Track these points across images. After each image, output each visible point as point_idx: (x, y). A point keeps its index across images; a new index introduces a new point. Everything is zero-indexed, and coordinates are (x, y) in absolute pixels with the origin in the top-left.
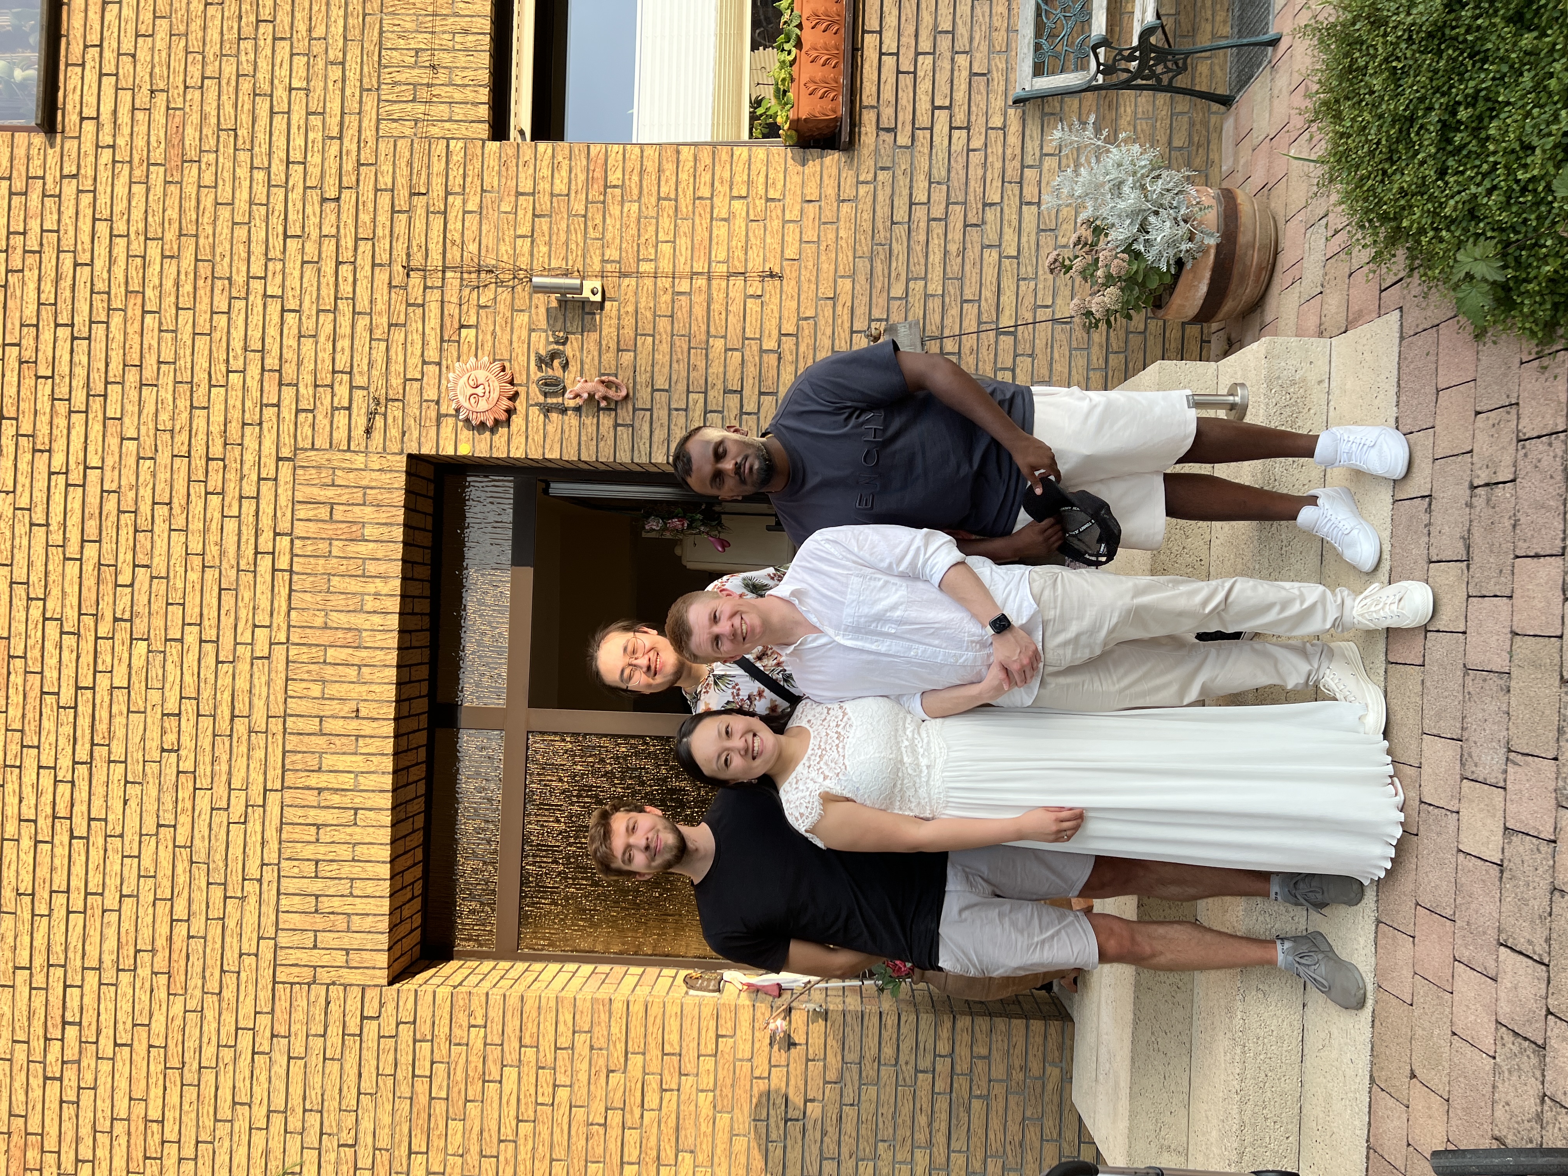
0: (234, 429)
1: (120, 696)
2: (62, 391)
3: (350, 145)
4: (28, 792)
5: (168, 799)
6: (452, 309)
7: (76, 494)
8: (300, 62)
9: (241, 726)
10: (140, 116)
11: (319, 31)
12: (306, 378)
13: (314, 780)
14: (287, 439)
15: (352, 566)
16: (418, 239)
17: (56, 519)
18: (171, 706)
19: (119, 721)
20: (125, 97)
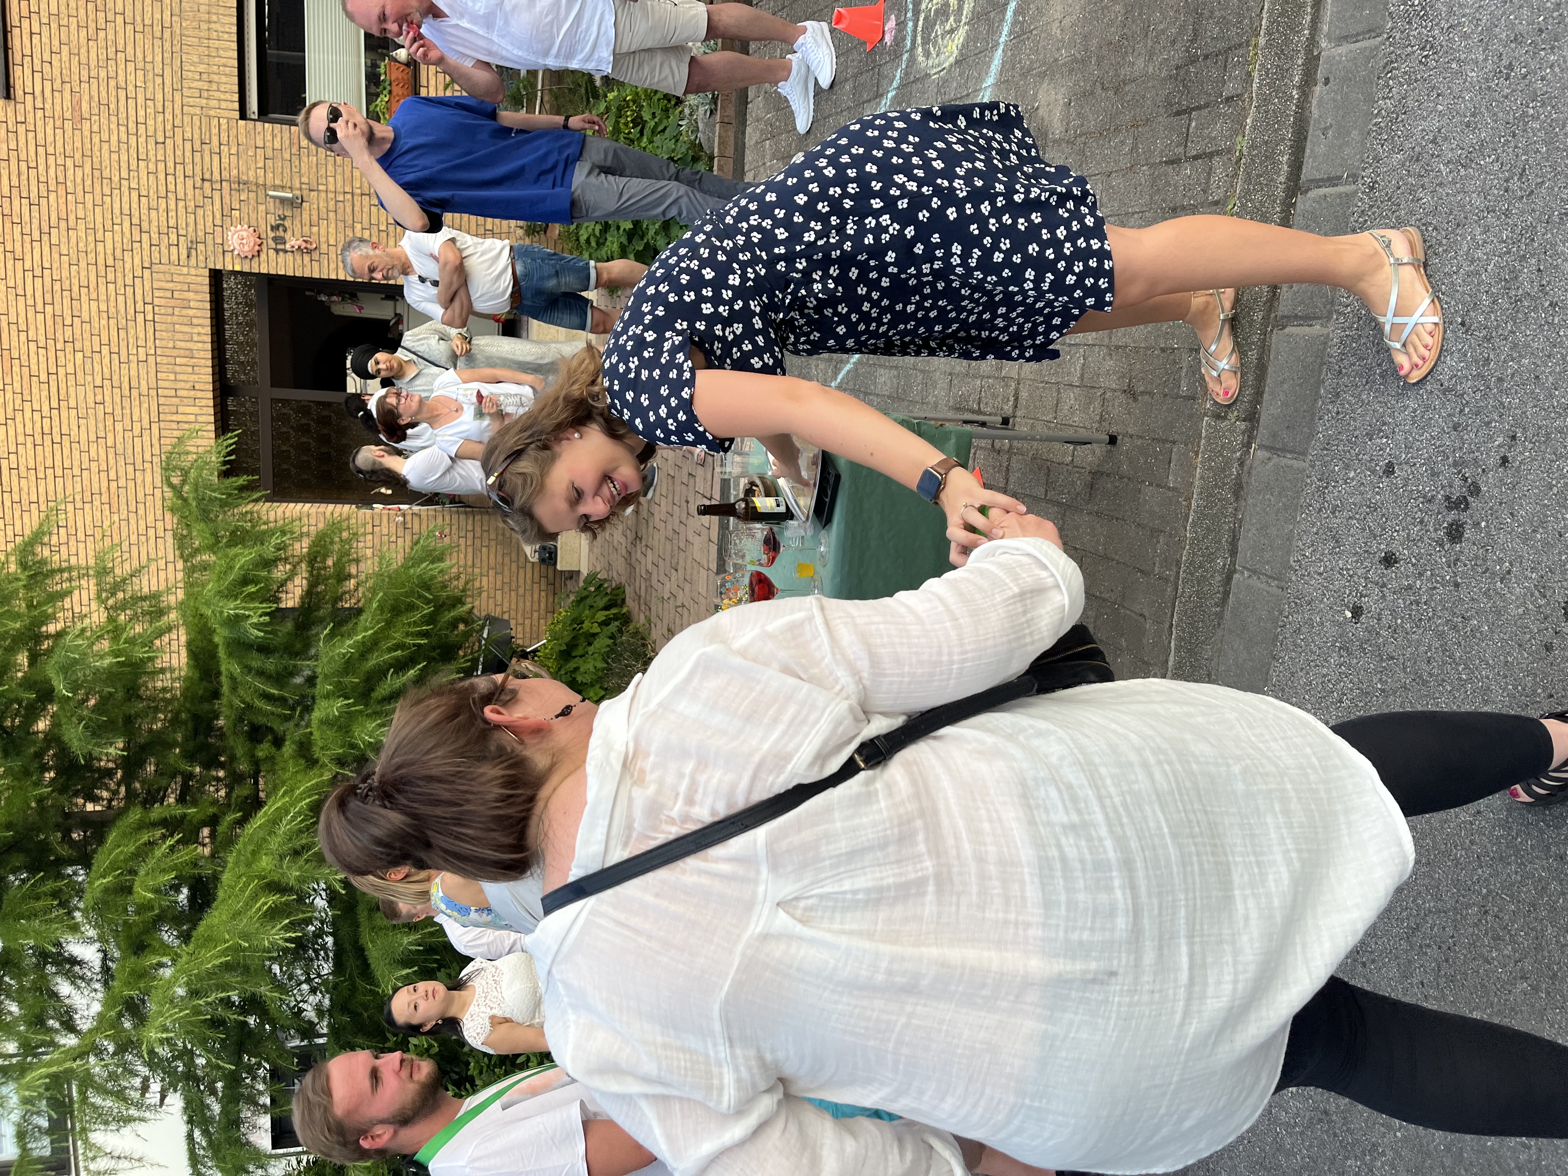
0: (118, 253)
1: (71, 378)
2: (27, 230)
3: (168, 116)
4: (27, 421)
5: (101, 426)
6: (227, 199)
7: (38, 281)
8: (140, 73)
9: (135, 393)
10: (56, 94)
11: (149, 59)
12: (154, 229)
13: (174, 418)
14: (146, 259)
15: (185, 320)
16: (207, 165)
17: (29, 292)
18: (98, 383)
19: (72, 390)
20: (48, 84)
